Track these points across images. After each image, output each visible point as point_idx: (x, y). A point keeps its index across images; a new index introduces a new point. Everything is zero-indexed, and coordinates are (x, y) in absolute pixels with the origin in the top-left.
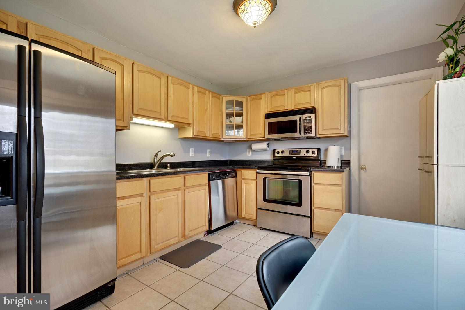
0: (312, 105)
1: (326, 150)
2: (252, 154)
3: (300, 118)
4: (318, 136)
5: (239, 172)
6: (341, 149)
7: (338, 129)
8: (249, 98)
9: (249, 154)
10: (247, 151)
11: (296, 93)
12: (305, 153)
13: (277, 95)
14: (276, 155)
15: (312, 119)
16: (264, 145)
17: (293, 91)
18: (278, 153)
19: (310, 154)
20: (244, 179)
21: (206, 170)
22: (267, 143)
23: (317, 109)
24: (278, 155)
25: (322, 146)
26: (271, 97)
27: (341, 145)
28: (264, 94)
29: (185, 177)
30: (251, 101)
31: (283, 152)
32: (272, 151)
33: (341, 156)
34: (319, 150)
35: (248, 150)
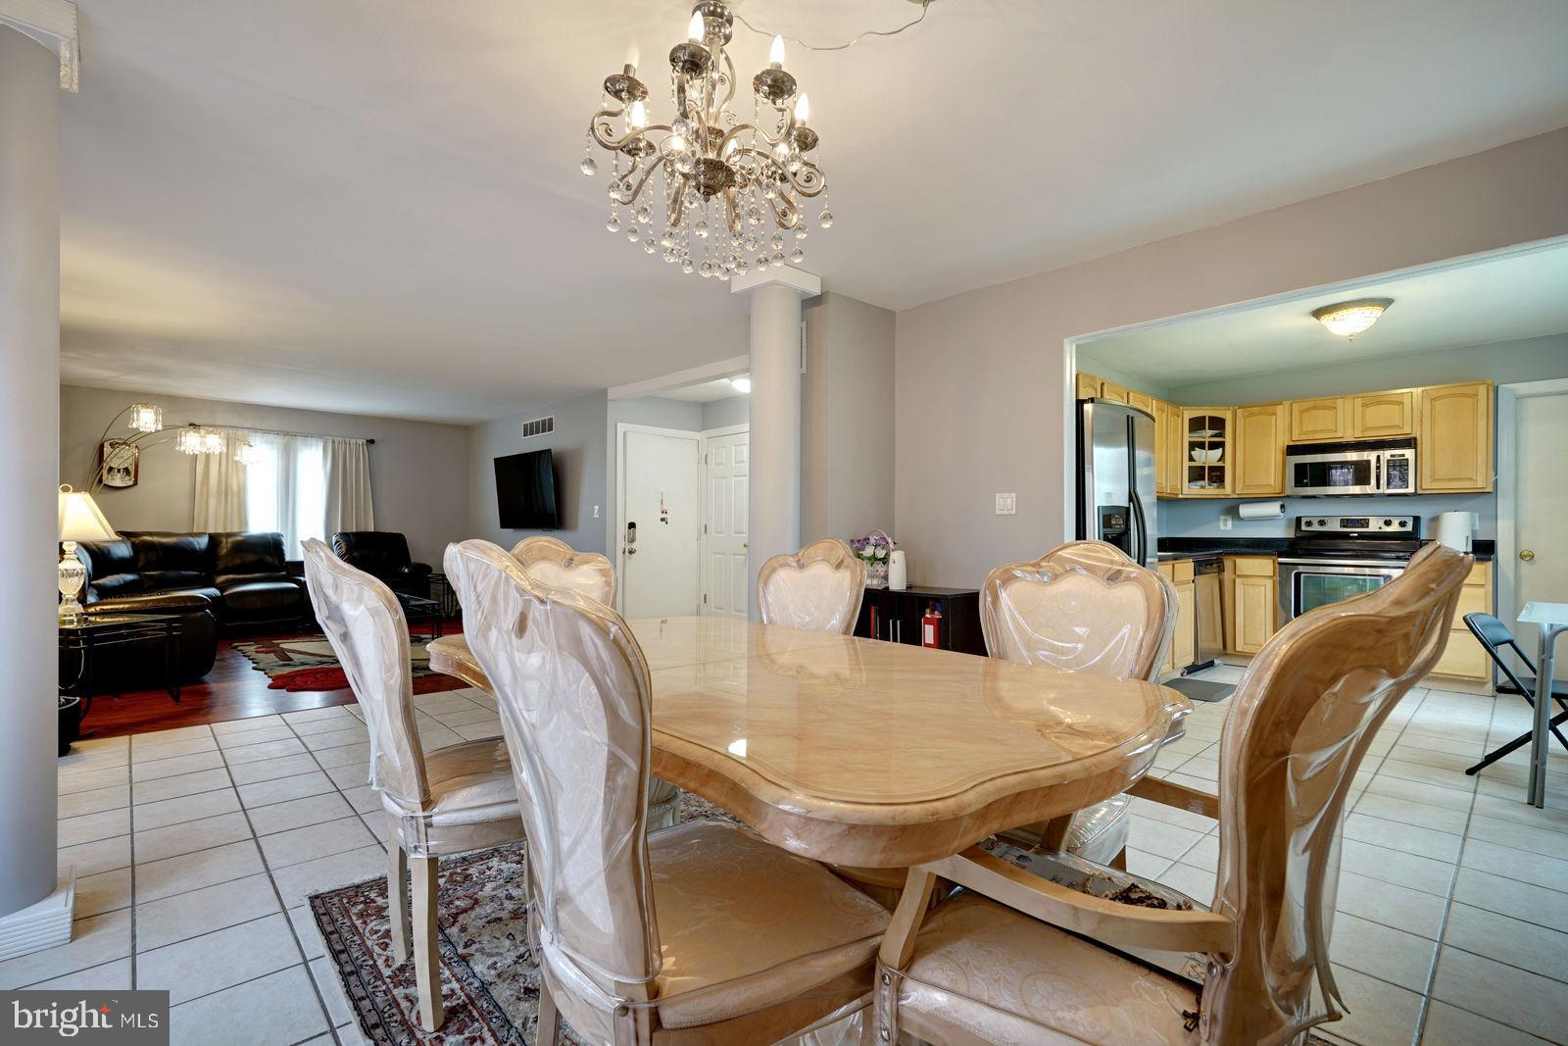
0: (1407, 430)
1: (1435, 520)
2: (1233, 526)
3: (1378, 457)
4: (1419, 492)
5: (1228, 563)
6: (1472, 517)
7: (1471, 479)
8: (1240, 412)
9: (1225, 525)
10: (1219, 520)
11: (1364, 405)
12: (1381, 524)
13: (1315, 408)
14: (1304, 528)
15: (1407, 460)
16: (1274, 509)
17: (1359, 402)
18: (1309, 524)
19: (1395, 528)
20: (1239, 576)
21: (1189, 557)
22: (1280, 503)
23: (1418, 438)
24: (1309, 529)
25: (1425, 512)
26: (1302, 412)
27: (1472, 510)
28: (1281, 404)
29: (1173, 565)
30: (1245, 417)
31: (1322, 523)
32: (1292, 519)
33: (1474, 532)
34: (1417, 519)
35: (1222, 517)
